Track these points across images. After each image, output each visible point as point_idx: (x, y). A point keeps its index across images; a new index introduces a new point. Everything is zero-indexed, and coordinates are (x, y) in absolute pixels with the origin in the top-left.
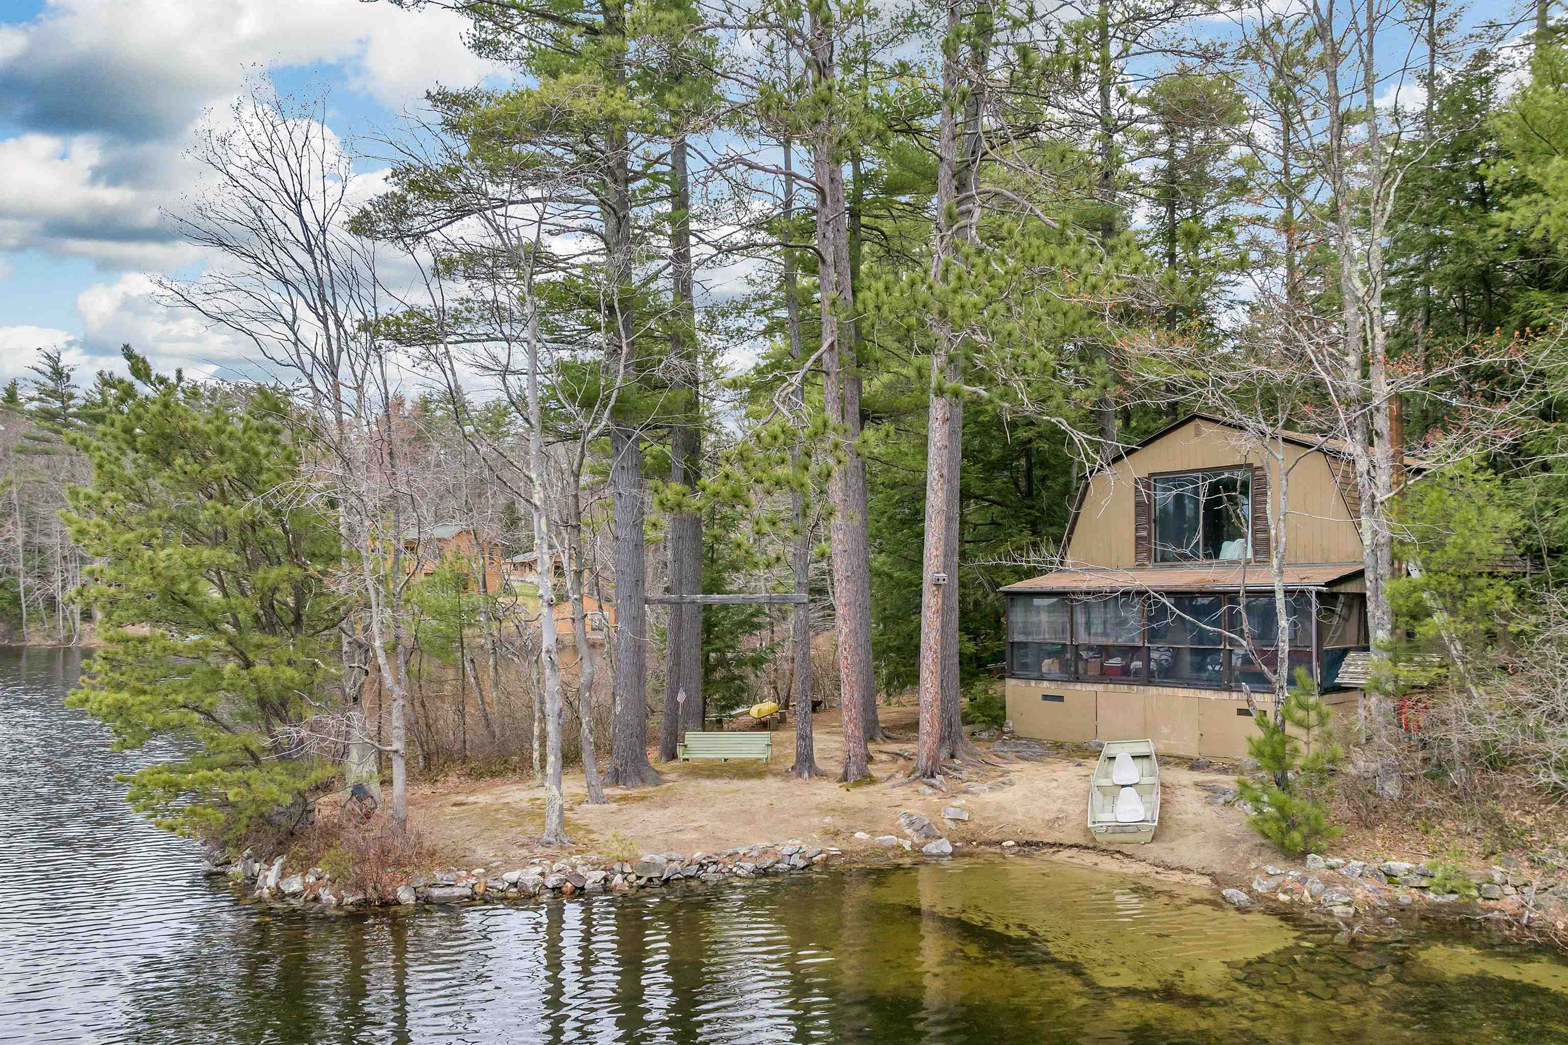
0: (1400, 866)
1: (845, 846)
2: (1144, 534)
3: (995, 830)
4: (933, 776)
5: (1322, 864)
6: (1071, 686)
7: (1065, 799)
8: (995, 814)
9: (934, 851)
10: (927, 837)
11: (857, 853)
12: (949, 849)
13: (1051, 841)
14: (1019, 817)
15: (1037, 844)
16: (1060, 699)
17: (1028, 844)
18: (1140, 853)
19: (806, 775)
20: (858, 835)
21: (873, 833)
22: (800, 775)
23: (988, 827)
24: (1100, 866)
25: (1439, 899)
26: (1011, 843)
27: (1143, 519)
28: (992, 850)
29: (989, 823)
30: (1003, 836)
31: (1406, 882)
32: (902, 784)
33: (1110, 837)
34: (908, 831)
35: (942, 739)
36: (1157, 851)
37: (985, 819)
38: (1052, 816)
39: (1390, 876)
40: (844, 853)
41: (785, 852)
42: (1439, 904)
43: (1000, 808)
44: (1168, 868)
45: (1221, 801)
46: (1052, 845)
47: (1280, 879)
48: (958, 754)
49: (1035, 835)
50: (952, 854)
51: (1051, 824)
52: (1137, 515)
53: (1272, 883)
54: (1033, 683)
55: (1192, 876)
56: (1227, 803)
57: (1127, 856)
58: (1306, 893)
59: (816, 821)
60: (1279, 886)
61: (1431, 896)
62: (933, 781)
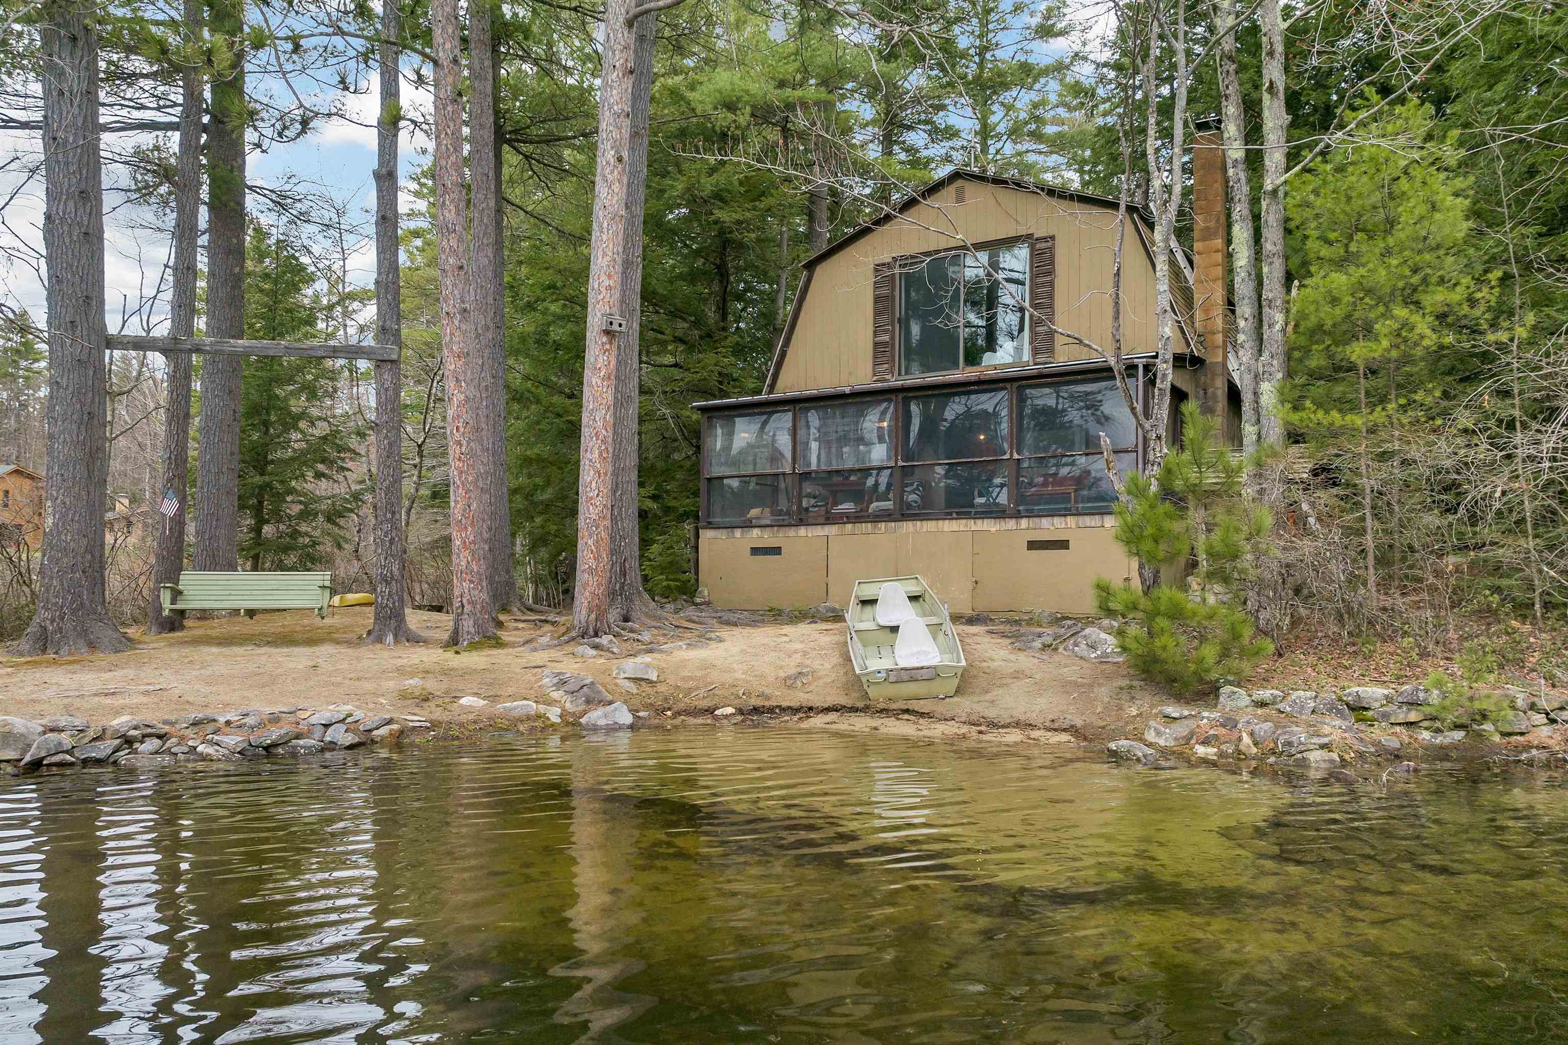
0: (1373, 693)
1: (438, 715)
2: (886, 338)
3: (702, 692)
4: (596, 635)
5: (1246, 701)
6: (792, 532)
7: (805, 653)
8: (699, 674)
9: (602, 722)
10: (588, 702)
11: (461, 725)
12: (626, 718)
13: (795, 704)
14: (739, 675)
15: (771, 710)
16: (777, 551)
17: (756, 710)
18: (940, 708)
19: (390, 638)
20: (465, 701)
21: (494, 698)
22: (380, 640)
23: (690, 690)
24: (883, 730)
25: (1439, 740)
26: (730, 710)
27: (885, 318)
28: (700, 721)
29: (691, 684)
30: (716, 701)
31: (1385, 716)
32: (550, 647)
33: (891, 690)
34: (556, 695)
35: (612, 594)
36: (965, 705)
37: (683, 679)
38: (792, 671)
39: (1358, 709)
40: (435, 725)
41: (314, 720)
42: (1441, 747)
43: (707, 666)
44: (993, 725)
45: (1038, 644)
46: (794, 710)
47: (1192, 724)
48: (633, 615)
49: (768, 698)
50: (632, 727)
51: (789, 682)
52: (877, 313)
53: (1181, 729)
54: (738, 533)
55: (1035, 734)
56: (1046, 647)
57: (922, 715)
58: (1246, 739)
59: (391, 684)
60: (1192, 734)
61: (1426, 735)
62: (597, 640)
